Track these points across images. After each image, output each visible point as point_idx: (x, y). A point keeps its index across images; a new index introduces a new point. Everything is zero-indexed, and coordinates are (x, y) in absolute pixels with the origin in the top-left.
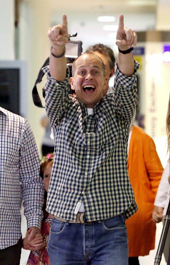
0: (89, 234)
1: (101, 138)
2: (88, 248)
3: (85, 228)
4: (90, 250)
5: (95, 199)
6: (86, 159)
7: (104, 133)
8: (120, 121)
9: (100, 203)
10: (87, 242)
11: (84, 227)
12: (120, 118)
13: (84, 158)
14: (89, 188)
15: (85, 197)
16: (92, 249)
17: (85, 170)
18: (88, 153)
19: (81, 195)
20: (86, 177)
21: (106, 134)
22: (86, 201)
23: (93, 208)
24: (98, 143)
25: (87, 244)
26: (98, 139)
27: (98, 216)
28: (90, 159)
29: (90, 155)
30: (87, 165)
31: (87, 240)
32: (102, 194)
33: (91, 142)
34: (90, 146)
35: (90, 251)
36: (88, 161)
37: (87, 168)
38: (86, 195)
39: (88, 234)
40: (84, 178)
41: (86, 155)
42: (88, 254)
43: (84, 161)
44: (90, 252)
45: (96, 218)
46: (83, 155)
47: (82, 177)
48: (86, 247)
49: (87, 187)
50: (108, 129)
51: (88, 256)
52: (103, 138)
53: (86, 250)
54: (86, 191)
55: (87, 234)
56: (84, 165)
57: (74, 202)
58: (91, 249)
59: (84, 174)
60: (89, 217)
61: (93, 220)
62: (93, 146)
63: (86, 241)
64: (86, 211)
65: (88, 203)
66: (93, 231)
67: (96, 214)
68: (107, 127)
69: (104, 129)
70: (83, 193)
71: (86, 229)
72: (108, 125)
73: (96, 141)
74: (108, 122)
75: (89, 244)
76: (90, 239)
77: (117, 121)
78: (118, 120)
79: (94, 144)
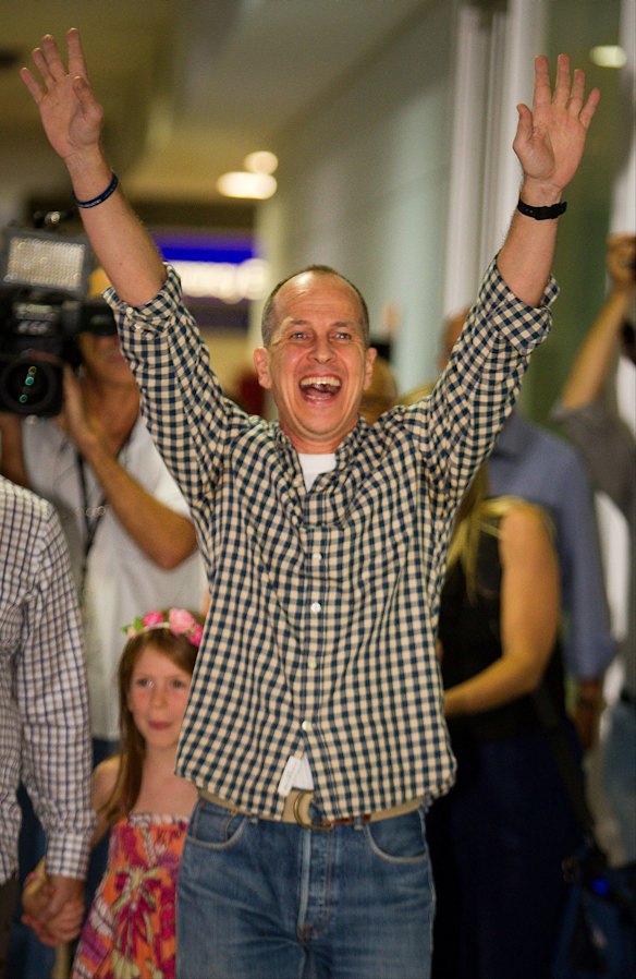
0: (323, 863)
1: (357, 541)
2: (314, 904)
3: (312, 842)
4: (321, 912)
5: (346, 749)
6: (308, 616)
7: (371, 528)
8: (432, 493)
9: (361, 760)
10: (313, 886)
11: (308, 838)
12: (436, 482)
13: (303, 612)
14: (324, 712)
15: (313, 740)
16: (328, 909)
17: (307, 653)
18: (316, 595)
19: (301, 734)
20: (311, 673)
21: (377, 533)
22: (316, 753)
23: (338, 777)
24: (346, 559)
25: (313, 894)
26: (347, 545)
27: (355, 802)
28: (321, 616)
29: (321, 602)
30: (314, 634)
31: (315, 881)
32: (368, 732)
33: (323, 555)
34: (322, 569)
35: (321, 916)
36: (314, 622)
37: (313, 647)
38: (317, 733)
39: (321, 860)
40: (304, 679)
41: (309, 602)
42: (311, 924)
43: (302, 623)
44: (320, 920)
45: (350, 809)
46: (300, 603)
47: (299, 673)
48: (312, 901)
49: (317, 707)
50: (386, 515)
51: (310, 931)
52: (364, 544)
53: (308, 913)
54: (315, 720)
55: (314, 862)
56: (302, 635)
57: (278, 755)
58: (323, 909)
59: (305, 666)
60: (327, 806)
61: (340, 816)
62: (329, 570)
63: (311, 881)
64: (317, 787)
65: (324, 759)
66: (335, 853)
67: (349, 796)
68: (381, 510)
69: (372, 514)
70: (307, 726)
71: (316, 846)
72: (385, 502)
73: (340, 554)
74: (390, 492)
75: (321, 893)
76: (324, 878)
77: (423, 492)
78: (427, 487)
79: (333, 561)
